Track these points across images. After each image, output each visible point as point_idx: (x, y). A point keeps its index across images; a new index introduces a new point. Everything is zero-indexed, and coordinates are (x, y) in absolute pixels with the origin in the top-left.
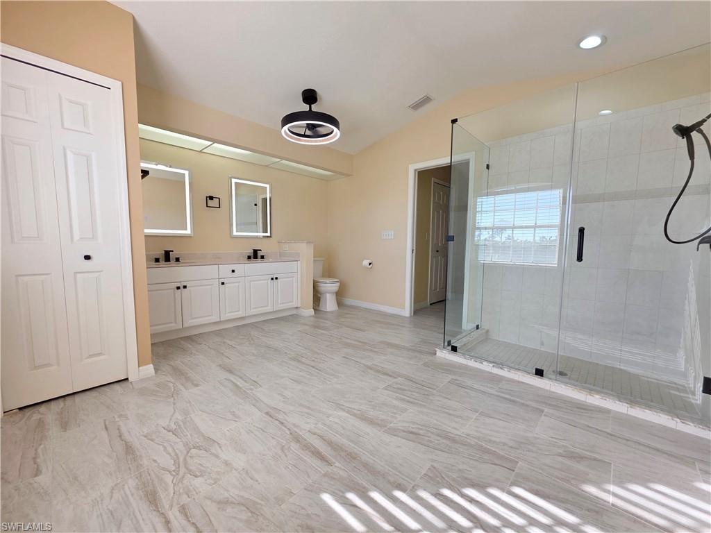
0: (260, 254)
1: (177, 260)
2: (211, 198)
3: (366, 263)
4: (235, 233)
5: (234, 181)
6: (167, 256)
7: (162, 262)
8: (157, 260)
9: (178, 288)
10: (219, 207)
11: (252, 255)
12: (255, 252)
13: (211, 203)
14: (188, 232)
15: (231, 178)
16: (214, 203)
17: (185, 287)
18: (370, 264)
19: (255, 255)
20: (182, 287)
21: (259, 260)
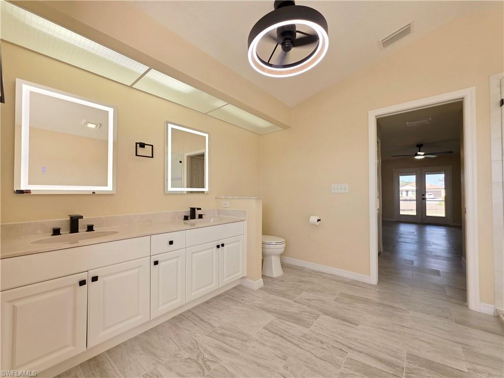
0: (198, 212)
1: (90, 228)
2: (142, 145)
3: (313, 219)
4: (170, 189)
5: (170, 126)
6: (74, 225)
7: (65, 233)
8: (56, 232)
9: (82, 283)
10: (152, 157)
11: (188, 214)
12: (193, 210)
13: (141, 151)
14: (109, 188)
15: (167, 122)
16: (147, 151)
17: (95, 279)
18: (318, 220)
19: (192, 214)
20: (89, 281)
21: (197, 220)
